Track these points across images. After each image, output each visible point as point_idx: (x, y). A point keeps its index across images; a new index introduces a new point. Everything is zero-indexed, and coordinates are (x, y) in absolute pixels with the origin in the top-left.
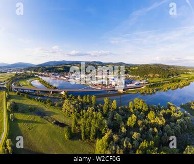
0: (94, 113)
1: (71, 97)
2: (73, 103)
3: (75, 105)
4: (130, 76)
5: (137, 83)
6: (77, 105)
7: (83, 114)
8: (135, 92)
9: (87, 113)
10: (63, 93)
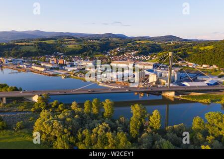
0: (109, 134)
1: (57, 107)
2: (61, 116)
3: (64, 120)
4: (191, 65)
5: (209, 80)
6: (68, 119)
7: (84, 138)
8: (205, 101)
9: (93, 136)
10: (36, 99)
